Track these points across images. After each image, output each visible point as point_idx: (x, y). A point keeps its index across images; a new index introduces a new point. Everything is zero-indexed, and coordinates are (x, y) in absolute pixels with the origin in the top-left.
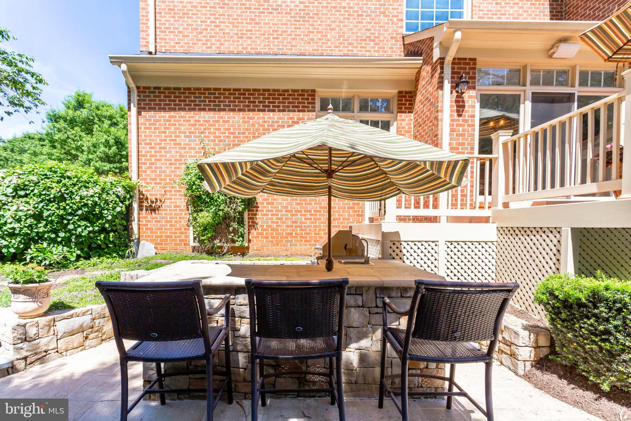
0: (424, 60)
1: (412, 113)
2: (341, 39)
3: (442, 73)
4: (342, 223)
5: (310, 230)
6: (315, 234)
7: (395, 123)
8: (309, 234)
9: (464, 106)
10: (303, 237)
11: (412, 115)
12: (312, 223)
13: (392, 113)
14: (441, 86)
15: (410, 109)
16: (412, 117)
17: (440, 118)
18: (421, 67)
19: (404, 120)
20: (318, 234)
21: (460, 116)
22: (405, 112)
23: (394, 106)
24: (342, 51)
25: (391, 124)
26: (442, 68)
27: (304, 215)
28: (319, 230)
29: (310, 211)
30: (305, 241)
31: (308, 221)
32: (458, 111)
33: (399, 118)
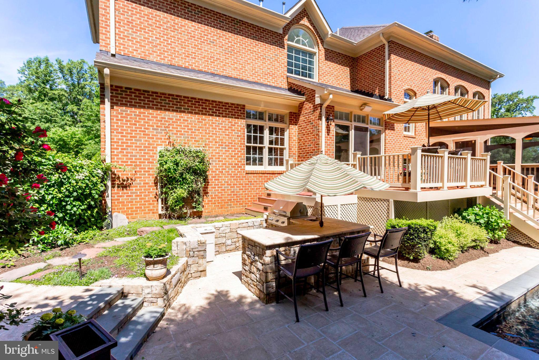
0: (306, 99)
1: (296, 125)
2: (254, 71)
3: (321, 111)
4: (261, 191)
5: (242, 197)
6: (245, 199)
7: (288, 130)
8: (241, 199)
9: (330, 130)
10: (238, 202)
11: (297, 126)
12: (244, 192)
13: (286, 124)
14: (320, 118)
15: (296, 123)
16: (297, 128)
17: (320, 135)
18: (304, 102)
19: (293, 129)
20: (247, 199)
21: (328, 135)
22: (293, 125)
23: (287, 119)
24: (254, 79)
25: (285, 130)
26: (321, 109)
27: (239, 187)
28: (248, 196)
29: (242, 184)
30: (240, 204)
31: (241, 191)
32: (328, 132)
33: (290, 128)
